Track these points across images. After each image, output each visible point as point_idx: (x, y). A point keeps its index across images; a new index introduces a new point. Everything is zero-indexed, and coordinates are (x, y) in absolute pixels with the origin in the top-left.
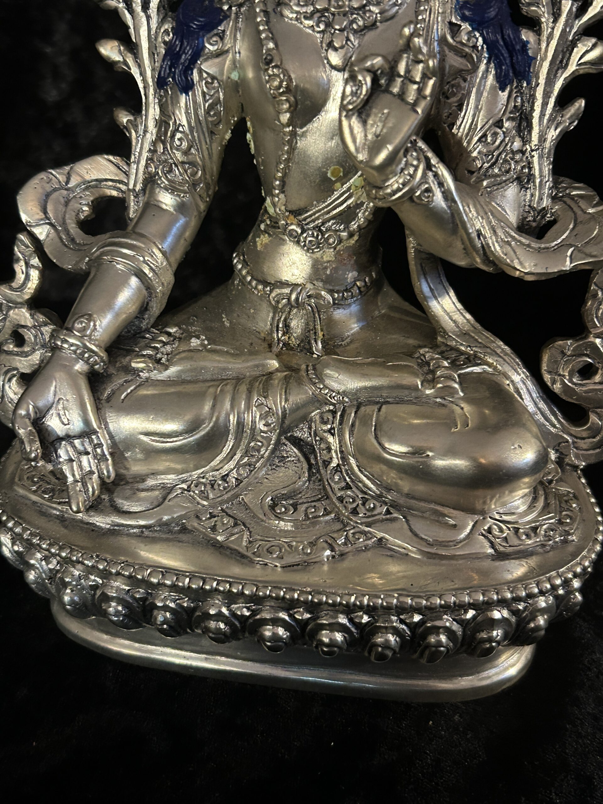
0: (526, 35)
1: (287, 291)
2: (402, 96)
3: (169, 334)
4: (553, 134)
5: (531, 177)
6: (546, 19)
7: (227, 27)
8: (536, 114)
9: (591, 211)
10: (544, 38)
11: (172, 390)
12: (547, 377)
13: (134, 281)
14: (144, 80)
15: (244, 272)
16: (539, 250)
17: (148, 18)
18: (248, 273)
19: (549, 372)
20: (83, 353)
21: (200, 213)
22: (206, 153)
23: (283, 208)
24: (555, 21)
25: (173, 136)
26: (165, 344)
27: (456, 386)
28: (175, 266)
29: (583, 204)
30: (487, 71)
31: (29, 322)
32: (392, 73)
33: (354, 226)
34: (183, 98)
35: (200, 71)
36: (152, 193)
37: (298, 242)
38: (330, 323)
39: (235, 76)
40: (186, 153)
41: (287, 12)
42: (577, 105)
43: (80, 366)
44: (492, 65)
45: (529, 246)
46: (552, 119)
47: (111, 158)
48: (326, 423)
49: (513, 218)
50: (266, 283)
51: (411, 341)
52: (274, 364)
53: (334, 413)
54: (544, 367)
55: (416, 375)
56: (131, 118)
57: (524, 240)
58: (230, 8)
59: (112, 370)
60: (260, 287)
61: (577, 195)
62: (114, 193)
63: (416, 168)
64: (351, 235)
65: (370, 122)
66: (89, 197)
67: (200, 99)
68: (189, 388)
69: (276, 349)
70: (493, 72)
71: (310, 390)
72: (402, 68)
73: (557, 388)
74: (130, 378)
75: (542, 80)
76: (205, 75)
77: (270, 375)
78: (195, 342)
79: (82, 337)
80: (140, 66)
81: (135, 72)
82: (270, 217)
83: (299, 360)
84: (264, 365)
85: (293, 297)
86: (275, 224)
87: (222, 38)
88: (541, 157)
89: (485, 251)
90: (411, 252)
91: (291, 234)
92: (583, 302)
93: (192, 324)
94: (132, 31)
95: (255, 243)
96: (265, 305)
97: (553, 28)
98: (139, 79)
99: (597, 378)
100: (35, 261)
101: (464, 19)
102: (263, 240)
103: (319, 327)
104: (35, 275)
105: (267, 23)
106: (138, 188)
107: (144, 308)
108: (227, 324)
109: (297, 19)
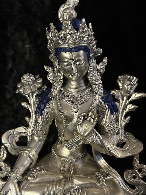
0: (116, 103)
1: (65, 158)
2: (90, 121)
3: (37, 169)
4: (124, 124)
5: (119, 133)
6: (121, 100)
7: (51, 102)
8: (120, 120)
9: (133, 141)
10: (120, 104)
11: (37, 185)
12: (125, 179)
13: (29, 158)
14: (32, 111)
15: (54, 153)
16: (122, 151)
17: (33, 98)
18: (55, 153)
19: (126, 177)
20: (17, 177)
21: (44, 140)
22: (46, 128)
23: (63, 140)
24: (123, 101)
25: (38, 125)
26: (36, 172)
27: (105, 183)
28: (38, 153)
29: (131, 139)
30: (108, 111)
31: (4, 166)
32: (88, 116)
33: (80, 144)
34: (41, 117)
35: (45, 111)
36: (33, 137)
37: (67, 148)
38: (74, 165)
39: (52, 112)
40: (41, 128)
41: (64, 100)
42: (129, 117)
43: (16, 181)
44: (109, 110)
45: (120, 150)
46: (123, 121)
47: (24, 127)
48: (74, 192)
49: (116, 142)
50: (59, 156)
51: (94, 170)
52: (62, 177)
53: (76, 190)
54: (125, 176)
55: (95, 180)
56: (29, 119)
57: (118, 149)
58: (52, 98)
59: (23, 180)
60: (58, 157)
61: (130, 137)
62: (24, 135)
63: (94, 136)
64: (79, 146)
65: (83, 126)
66: (18, 136)
67: (45, 117)
68: (42, 184)
69: (62, 172)
70: (110, 111)
71: (70, 185)
72: (90, 115)
73: (128, 181)
74: (27, 182)
75: (121, 113)
76: (46, 112)
77: (61, 180)
78: (43, 172)
79: (17, 174)
80: (31, 108)
81: (30, 109)
82: (60, 141)
83: (67, 175)
84: (59, 177)
85: (66, 160)
86: (61, 143)
87: (50, 104)
88: (121, 129)
89: (110, 152)
90: (93, 150)
91: (65, 146)
92: (133, 161)
93: (42, 166)
94: (29, 100)
95: (57, 146)
96: (59, 161)
97: (122, 102)
98: (31, 111)
99: (137, 179)
100: (5, 152)
101: (103, 101)
102: (59, 146)
103: (72, 166)
104: (5, 155)
105: (60, 102)
106: (30, 134)
107: (31, 164)
108: (50, 165)
109: (66, 102)
